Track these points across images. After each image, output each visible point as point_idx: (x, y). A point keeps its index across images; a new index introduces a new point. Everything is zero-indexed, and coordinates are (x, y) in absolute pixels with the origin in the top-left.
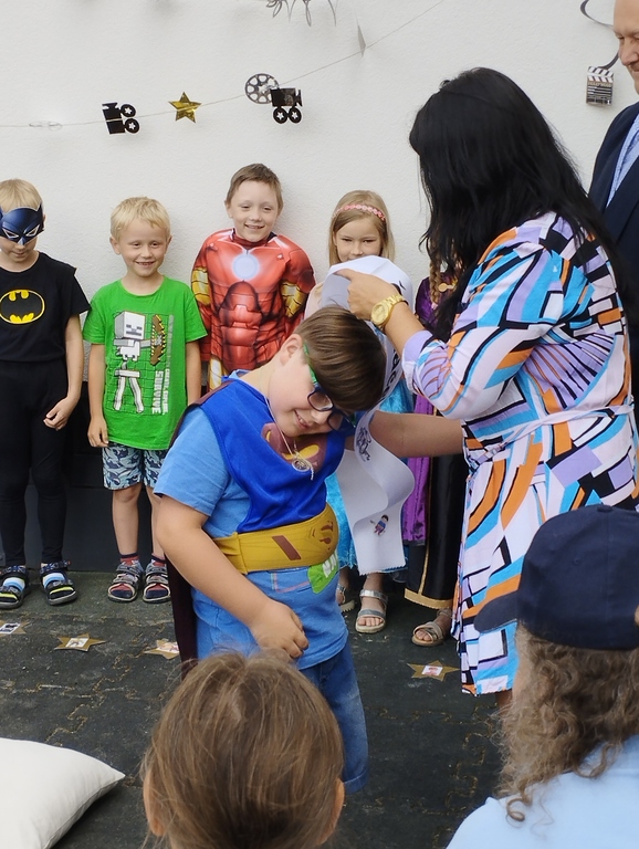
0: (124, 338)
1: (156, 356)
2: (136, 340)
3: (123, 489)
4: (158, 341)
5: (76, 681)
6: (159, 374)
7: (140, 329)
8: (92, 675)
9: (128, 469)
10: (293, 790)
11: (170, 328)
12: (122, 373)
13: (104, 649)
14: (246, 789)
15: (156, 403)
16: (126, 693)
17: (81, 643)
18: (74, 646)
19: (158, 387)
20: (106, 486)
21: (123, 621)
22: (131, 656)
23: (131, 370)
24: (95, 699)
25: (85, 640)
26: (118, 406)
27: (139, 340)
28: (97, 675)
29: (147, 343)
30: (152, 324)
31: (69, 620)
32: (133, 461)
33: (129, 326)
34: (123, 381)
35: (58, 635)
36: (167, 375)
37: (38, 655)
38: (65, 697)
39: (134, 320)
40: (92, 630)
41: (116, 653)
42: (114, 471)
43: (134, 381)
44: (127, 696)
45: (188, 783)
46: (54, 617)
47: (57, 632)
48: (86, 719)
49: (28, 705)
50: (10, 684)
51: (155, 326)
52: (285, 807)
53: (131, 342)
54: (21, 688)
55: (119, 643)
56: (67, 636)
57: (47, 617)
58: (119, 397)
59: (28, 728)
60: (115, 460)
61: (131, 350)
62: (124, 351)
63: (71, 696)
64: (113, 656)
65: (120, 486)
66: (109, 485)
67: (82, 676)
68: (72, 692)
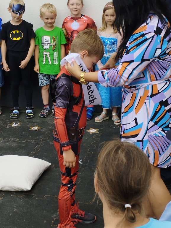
0: (44, 43)
1: (53, 48)
2: (48, 44)
3: (44, 86)
4: (54, 44)
5: (35, 139)
6: (55, 53)
7: (49, 40)
8: (40, 137)
9: (46, 80)
10: (141, 182)
11: (57, 40)
12: (45, 53)
13: (42, 130)
14: (129, 182)
15: (54, 61)
16: (49, 142)
17: (36, 128)
18: (34, 129)
19: (55, 57)
20: (40, 85)
21: (47, 122)
22: (50, 132)
23: (47, 52)
24: (41, 144)
25: (37, 128)
26: (44, 63)
27: (49, 44)
28: (41, 137)
29: (51, 44)
30: (52, 39)
31: (32, 122)
32: (47, 78)
33: (46, 40)
34: (45, 56)
35: (29, 126)
36: (57, 53)
37: (24, 131)
38: (33, 143)
39: (47, 38)
40: (38, 125)
41: (45, 131)
42: (42, 81)
43: (48, 55)
44: (50, 143)
45: (111, 180)
46: (28, 121)
47: (29, 125)
48: (39, 149)
49: (23, 145)
50: (18, 140)
51: (53, 40)
52: (139, 187)
53: (46, 44)
54: (21, 141)
55: (46, 128)
56: (32, 126)
57: (26, 121)
58: (44, 60)
59: (24, 151)
60: (42, 78)
61: (47, 46)
62: (45, 47)
63: (35, 143)
64: (45, 132)
65: (44, 85)
66: (41, 85)
67: (37, 137)
68: (35, 142)
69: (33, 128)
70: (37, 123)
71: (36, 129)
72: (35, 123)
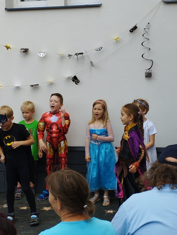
11: (34, 132)
28: (29, 215)
46: (18, 203)
47: (19, 206)
67: (26, 215)
69: (22, 208)
70: (26, 204)
71: (25, 209)
72: (25, 204)
